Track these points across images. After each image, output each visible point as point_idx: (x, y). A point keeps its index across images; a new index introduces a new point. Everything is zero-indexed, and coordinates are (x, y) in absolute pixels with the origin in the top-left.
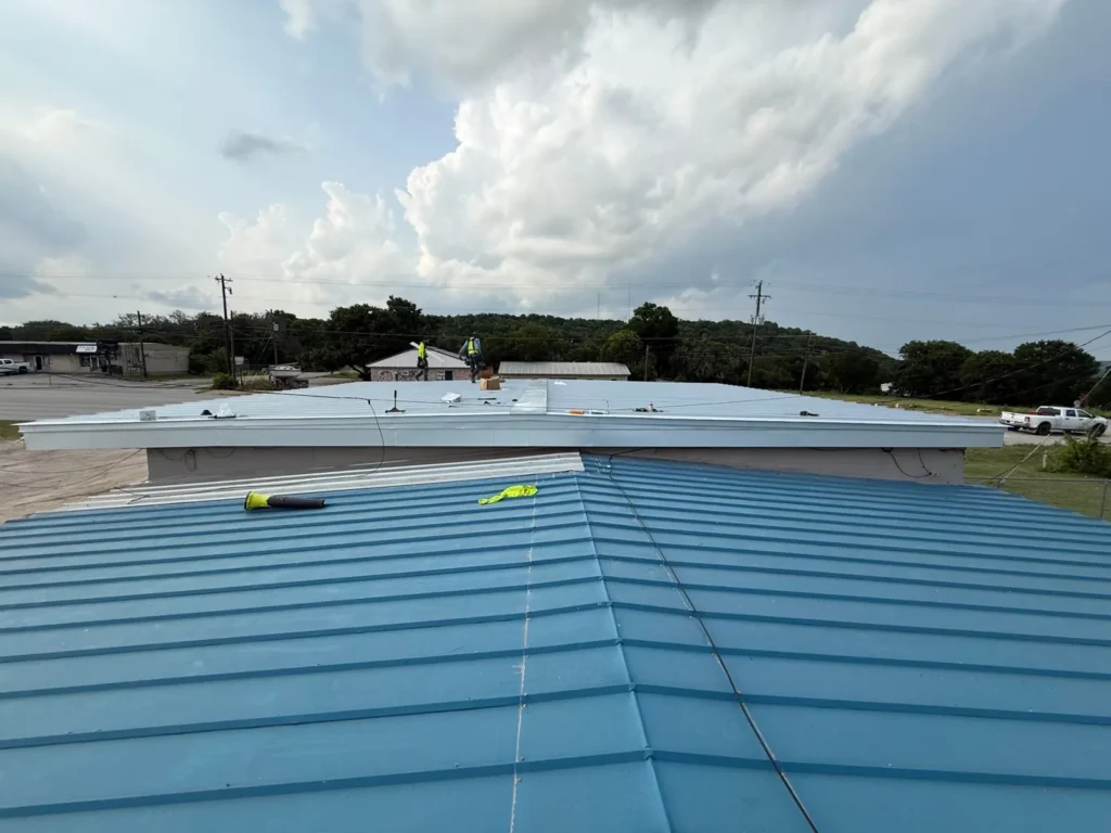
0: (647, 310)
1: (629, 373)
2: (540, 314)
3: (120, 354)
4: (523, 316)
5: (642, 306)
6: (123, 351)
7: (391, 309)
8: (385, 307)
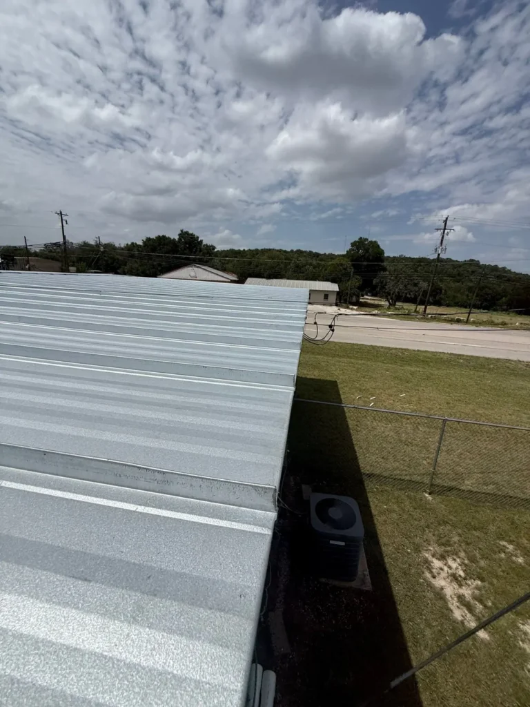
0: (360, 244)
1: (338, 290)
2: (304, 250)
3: (16, 263)
4: (292, 251)
5: (357, 239)
6: (18, 262)
7: (180, 239)
8: (177, 238)
